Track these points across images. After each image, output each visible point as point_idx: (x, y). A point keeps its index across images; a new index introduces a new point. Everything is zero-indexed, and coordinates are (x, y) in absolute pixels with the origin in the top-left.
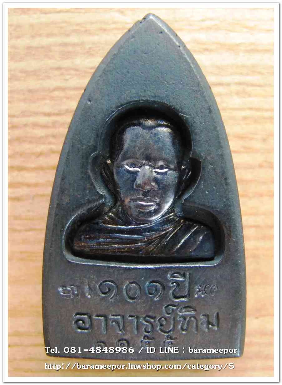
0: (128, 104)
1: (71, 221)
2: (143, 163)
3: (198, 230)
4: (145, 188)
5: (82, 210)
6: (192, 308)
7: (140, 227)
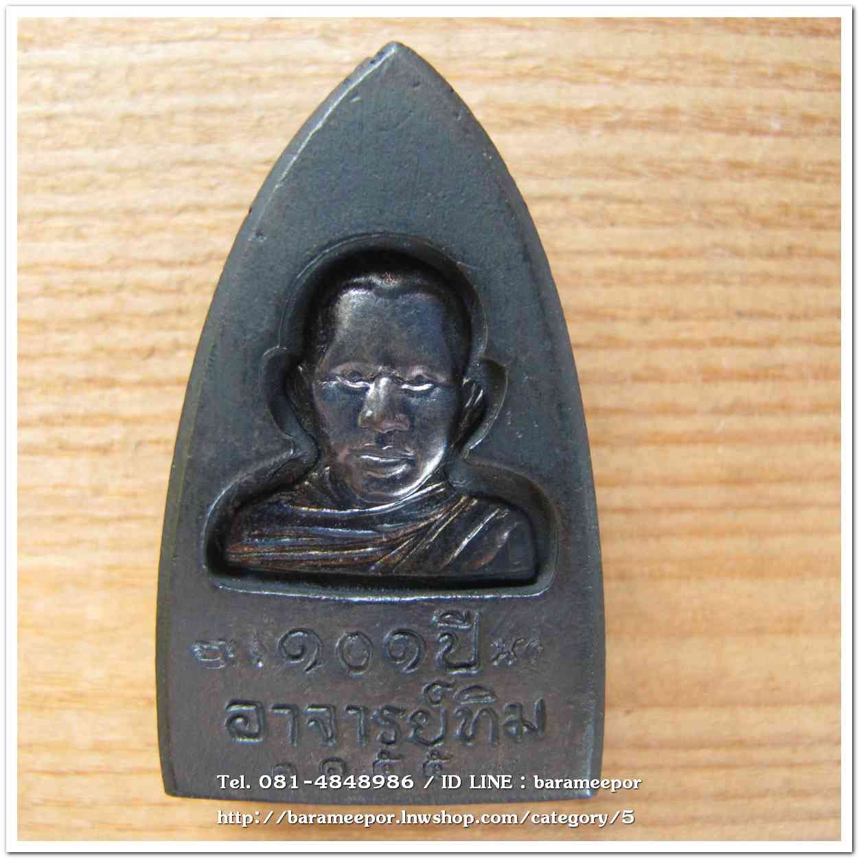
0: (345, 242)
1: (219, 498)
2: (377, 370)
3: (498, 518)
4: (383, 427)
5: (245, 474)
6: (486, 690)
7: (373, 512)
